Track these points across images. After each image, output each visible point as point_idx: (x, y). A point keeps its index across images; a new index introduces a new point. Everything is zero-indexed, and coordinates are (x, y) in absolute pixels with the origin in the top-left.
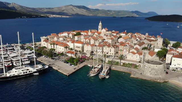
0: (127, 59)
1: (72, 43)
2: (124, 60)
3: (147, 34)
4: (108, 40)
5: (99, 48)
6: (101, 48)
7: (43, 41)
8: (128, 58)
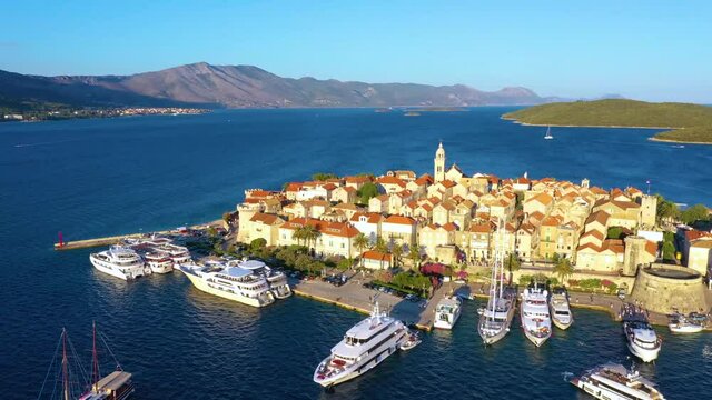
0: (576, 268)
1: (369, 222)
2: (571, 272)
3: (586, 182)
4: (493, 208)
5: (475, 237)
6: (483, 237)
7: (253, 219)
8: (579, 266)
